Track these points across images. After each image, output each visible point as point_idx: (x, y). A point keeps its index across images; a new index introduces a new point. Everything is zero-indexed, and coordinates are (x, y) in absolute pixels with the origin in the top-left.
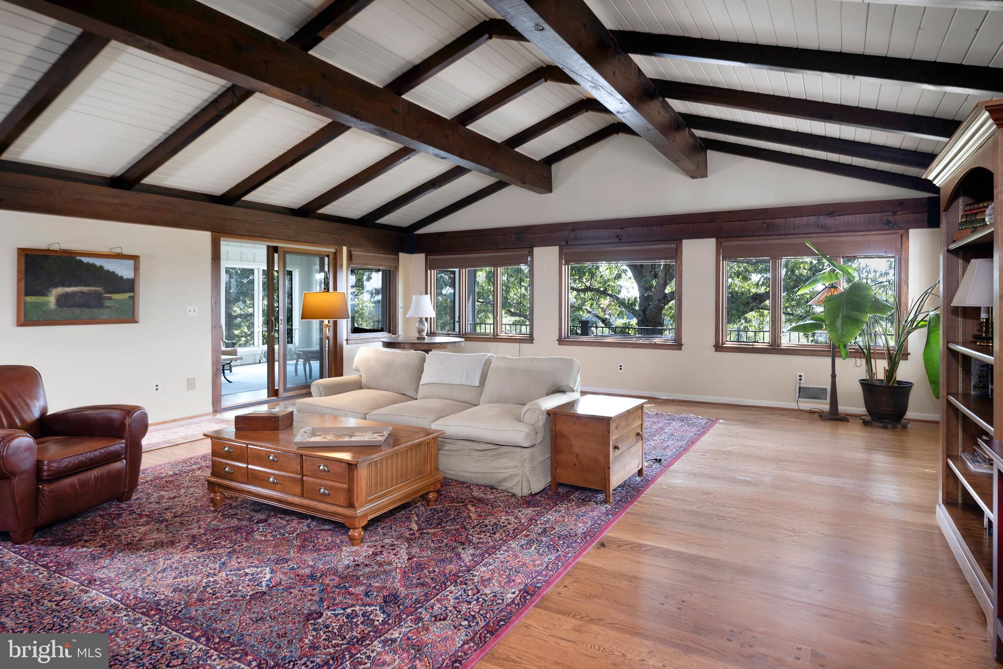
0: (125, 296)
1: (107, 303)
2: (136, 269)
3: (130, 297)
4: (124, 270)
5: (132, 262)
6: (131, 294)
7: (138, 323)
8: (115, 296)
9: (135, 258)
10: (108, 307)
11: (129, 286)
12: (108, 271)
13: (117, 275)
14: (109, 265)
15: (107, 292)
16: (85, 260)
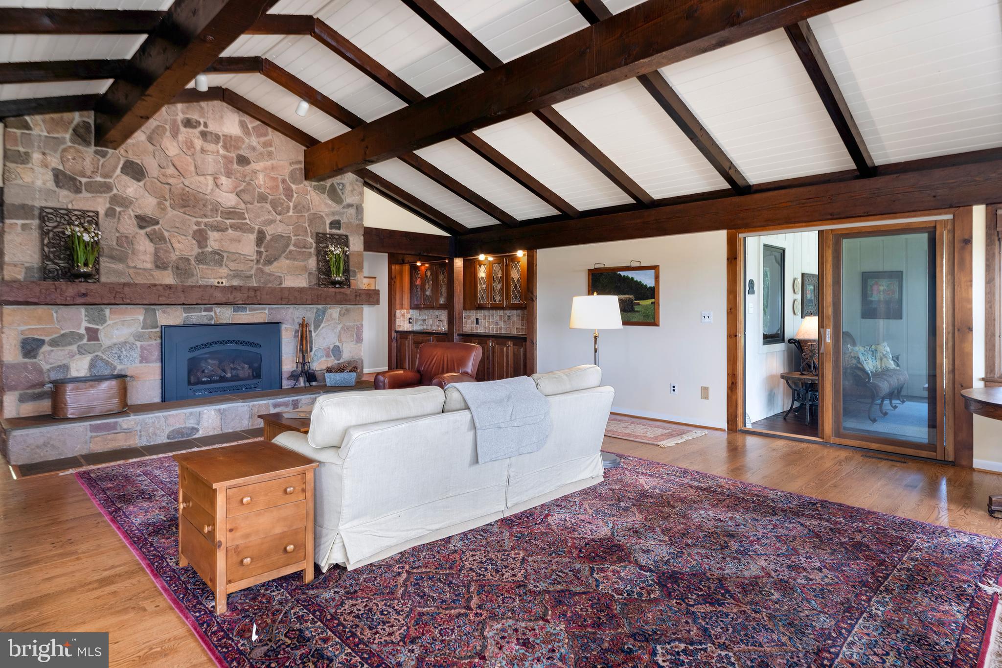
0: (649, 302)
1: (637, 308)
2: (657, 278)
3: (652, 303)
4: (646, 279)
5: (653, 271)
6: (653, 300)
7: (658, 326)
8: (642, 302)
9: (655, 268)
10: (637, 311)
11: (651, 293)
12: (636, 281)
13: (643, 285)
14: (637, 276)
15: (636, 300)
16: (623, 273)
